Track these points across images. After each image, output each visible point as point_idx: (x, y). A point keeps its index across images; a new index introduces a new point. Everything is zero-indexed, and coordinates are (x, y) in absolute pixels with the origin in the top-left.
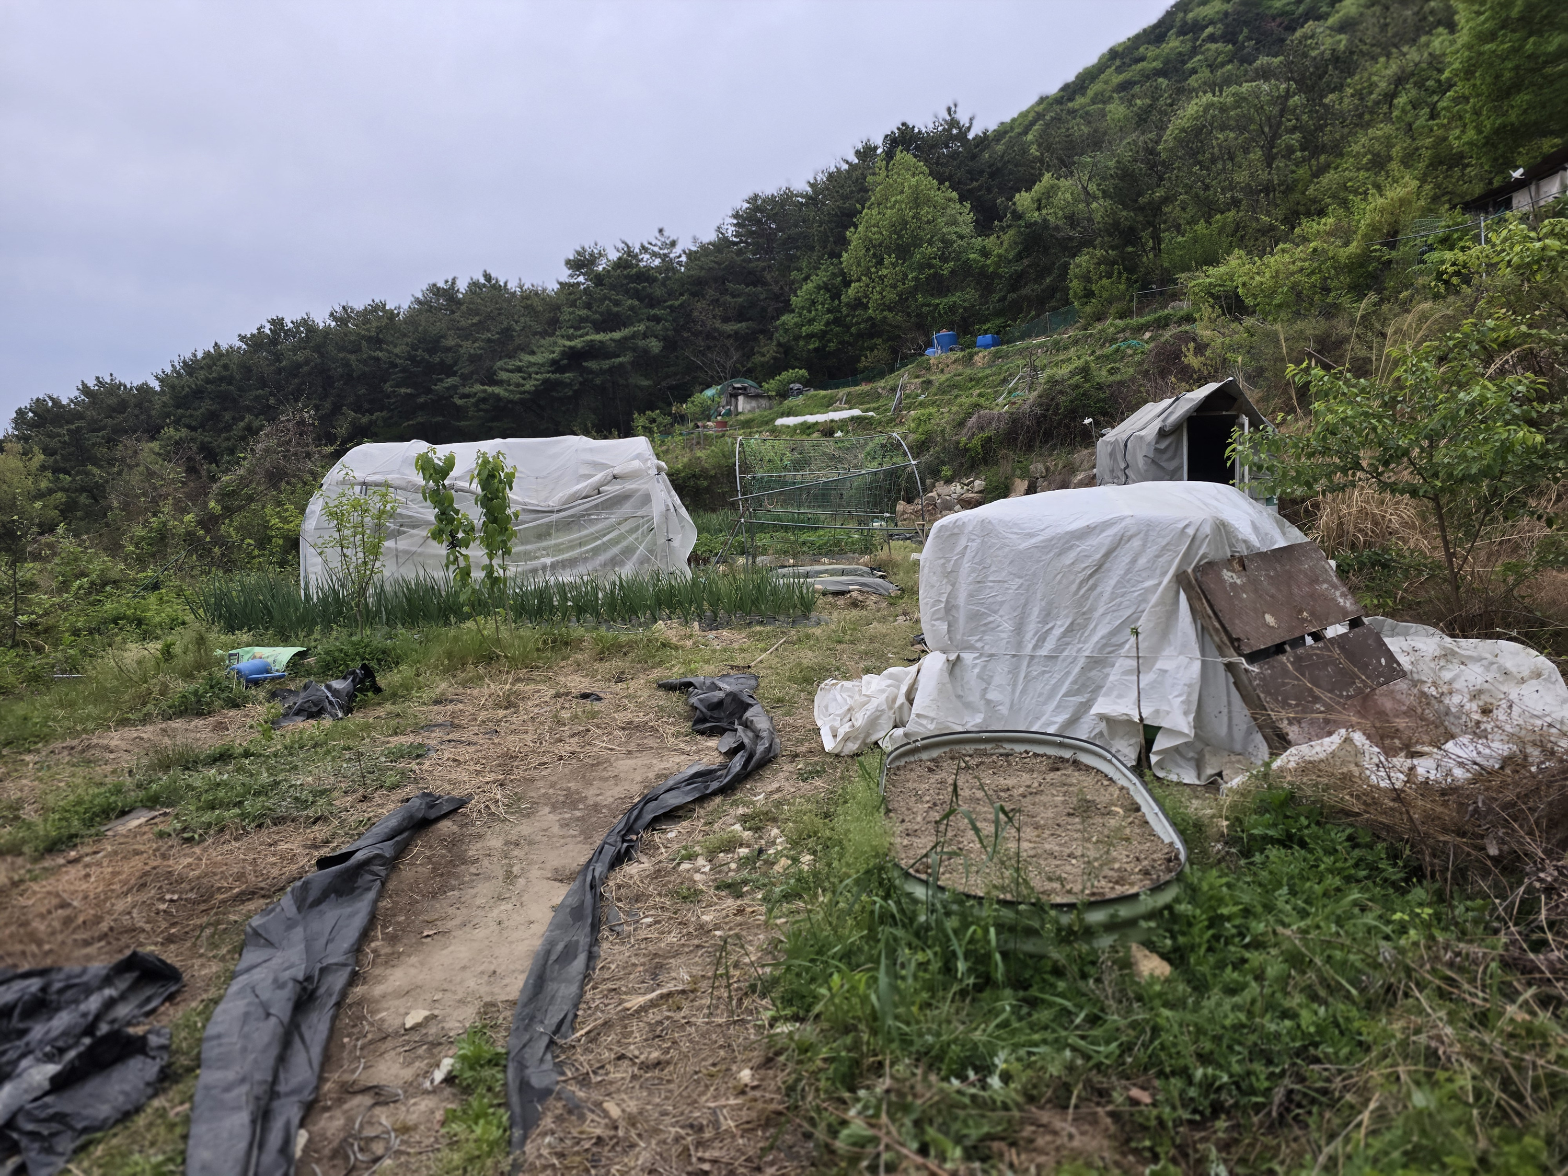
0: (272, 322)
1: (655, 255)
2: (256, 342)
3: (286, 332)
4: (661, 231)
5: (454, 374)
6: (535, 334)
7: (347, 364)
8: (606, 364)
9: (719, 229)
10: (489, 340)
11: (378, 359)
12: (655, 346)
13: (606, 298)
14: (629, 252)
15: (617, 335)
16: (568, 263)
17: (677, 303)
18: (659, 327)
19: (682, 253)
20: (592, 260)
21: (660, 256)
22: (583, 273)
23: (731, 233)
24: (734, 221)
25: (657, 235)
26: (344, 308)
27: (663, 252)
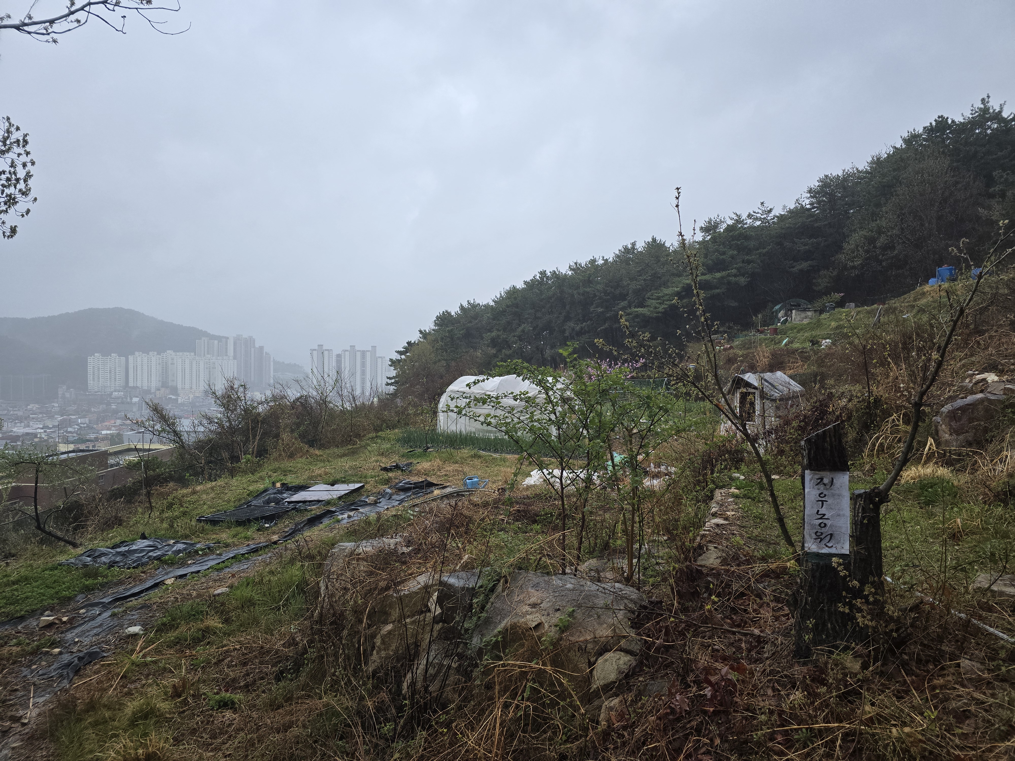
0: (541, 273)
1: (757, 219)
2: (531, 285)
3: (548, 278)
4: (762, 203)
5: (625, 300)
6: (673, 275)
7: (573, 296)
10: (645, 280)
11: (588, 293)
12: (743, 280)
13: (717, 251)
14: (739, 221)
15: (718, 275)
16: (701, 228)
17: (764, 251)
18: (750, 266)
19: (775, 216)
20: (716, 225)
21: (760, 219)
22: (710, 234)
23: (806, 203)
24: (809, 195)
25: (760, 206)
26: (576, 263)
27: (762, 217)
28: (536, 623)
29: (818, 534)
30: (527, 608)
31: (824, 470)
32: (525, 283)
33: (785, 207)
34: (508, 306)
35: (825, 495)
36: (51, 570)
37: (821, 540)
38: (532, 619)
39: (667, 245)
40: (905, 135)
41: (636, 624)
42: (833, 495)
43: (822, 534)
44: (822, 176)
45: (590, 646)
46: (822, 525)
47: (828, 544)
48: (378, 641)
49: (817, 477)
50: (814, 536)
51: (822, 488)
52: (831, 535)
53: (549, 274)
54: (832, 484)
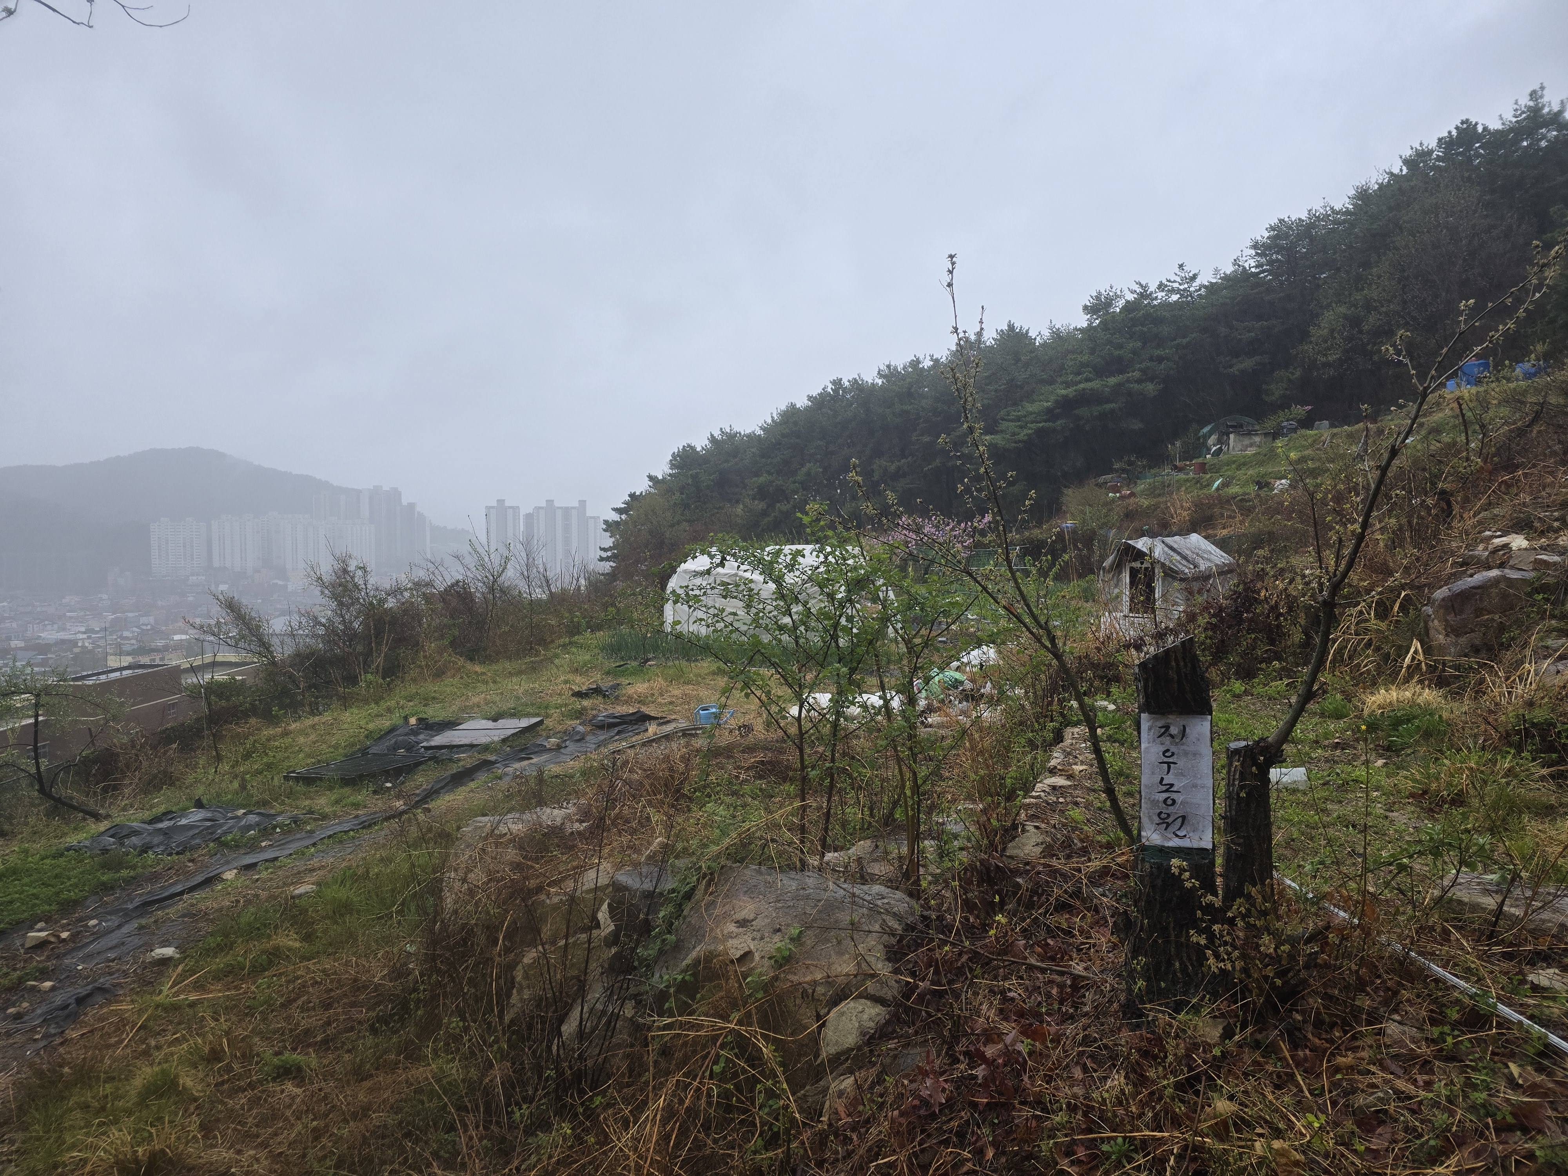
0: (834, 383)
1: (1173, 291)
2: (820, 402)
3: (845, 390)
4: (1181, 266)
6: (1043, 382)
8: (1096, 410)
9: (1235, 262)
10: (996, 391)
11: (907, 412)
12: (1151, 388)
13: (1110, 342)
14: (1144, 294)
15: (1112, 381)
16: (1085, 308)
17: (1185, 341)
18: (1162, 366)
19: (1202, 286)
20: (1109, 302)
21: (1178, 291)
22: (1099, 317)
23: (1250, 264)
24: (1253, 252)
25: (1177, 271)
26: (888, 366)
27: (1182, 287)
28: (742, 952)
29: (1163, 816)
30: (731, 927)
31: (1171, 713)
32: (810, 398)
33: (1217, 270)
34: (784, 436)
35: (1173, 754)
36: (54, 858)
37: (1168, 825)
38: (736, 947)
39: (1032, 334)
40: (1407, 153)
41: (894, 955)
42: (1186, 754)
43: (1169, 815)
44: (1274, 221)
45: (820, 990)
46: (1169, 802)
47: (1178, 833)
48: (519, 974)
49: (1160, 723)
50: (1157, 820)
51: (1168, 743)
52: (1184, 818)
53: (847, 384)
54: (1183, 736)
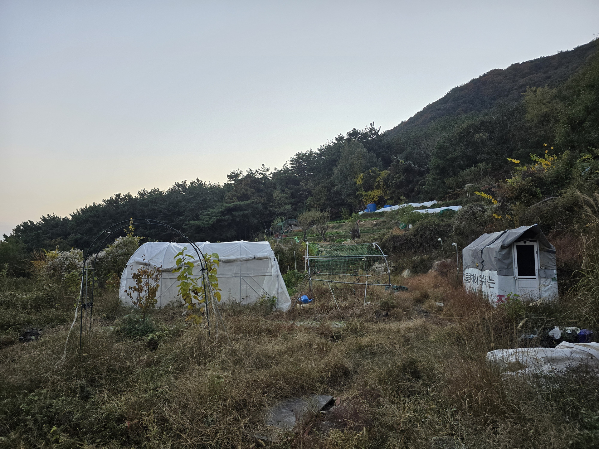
0: (116, 195)
1: (261, 174)
3: (121, 199)
5: (183, 215)
6: (216, 201)
8: (241, 213)
9: (285, 165)
14: (252, 173)
15: (246, 202)
16: (228, 176)
19: (271, 173)
20: (237, 175)
22: (233, 180)
23: (289, 166)
24: (291, 162)
25: (262, 167)
27: (264, 173)
33: (276, 168)
